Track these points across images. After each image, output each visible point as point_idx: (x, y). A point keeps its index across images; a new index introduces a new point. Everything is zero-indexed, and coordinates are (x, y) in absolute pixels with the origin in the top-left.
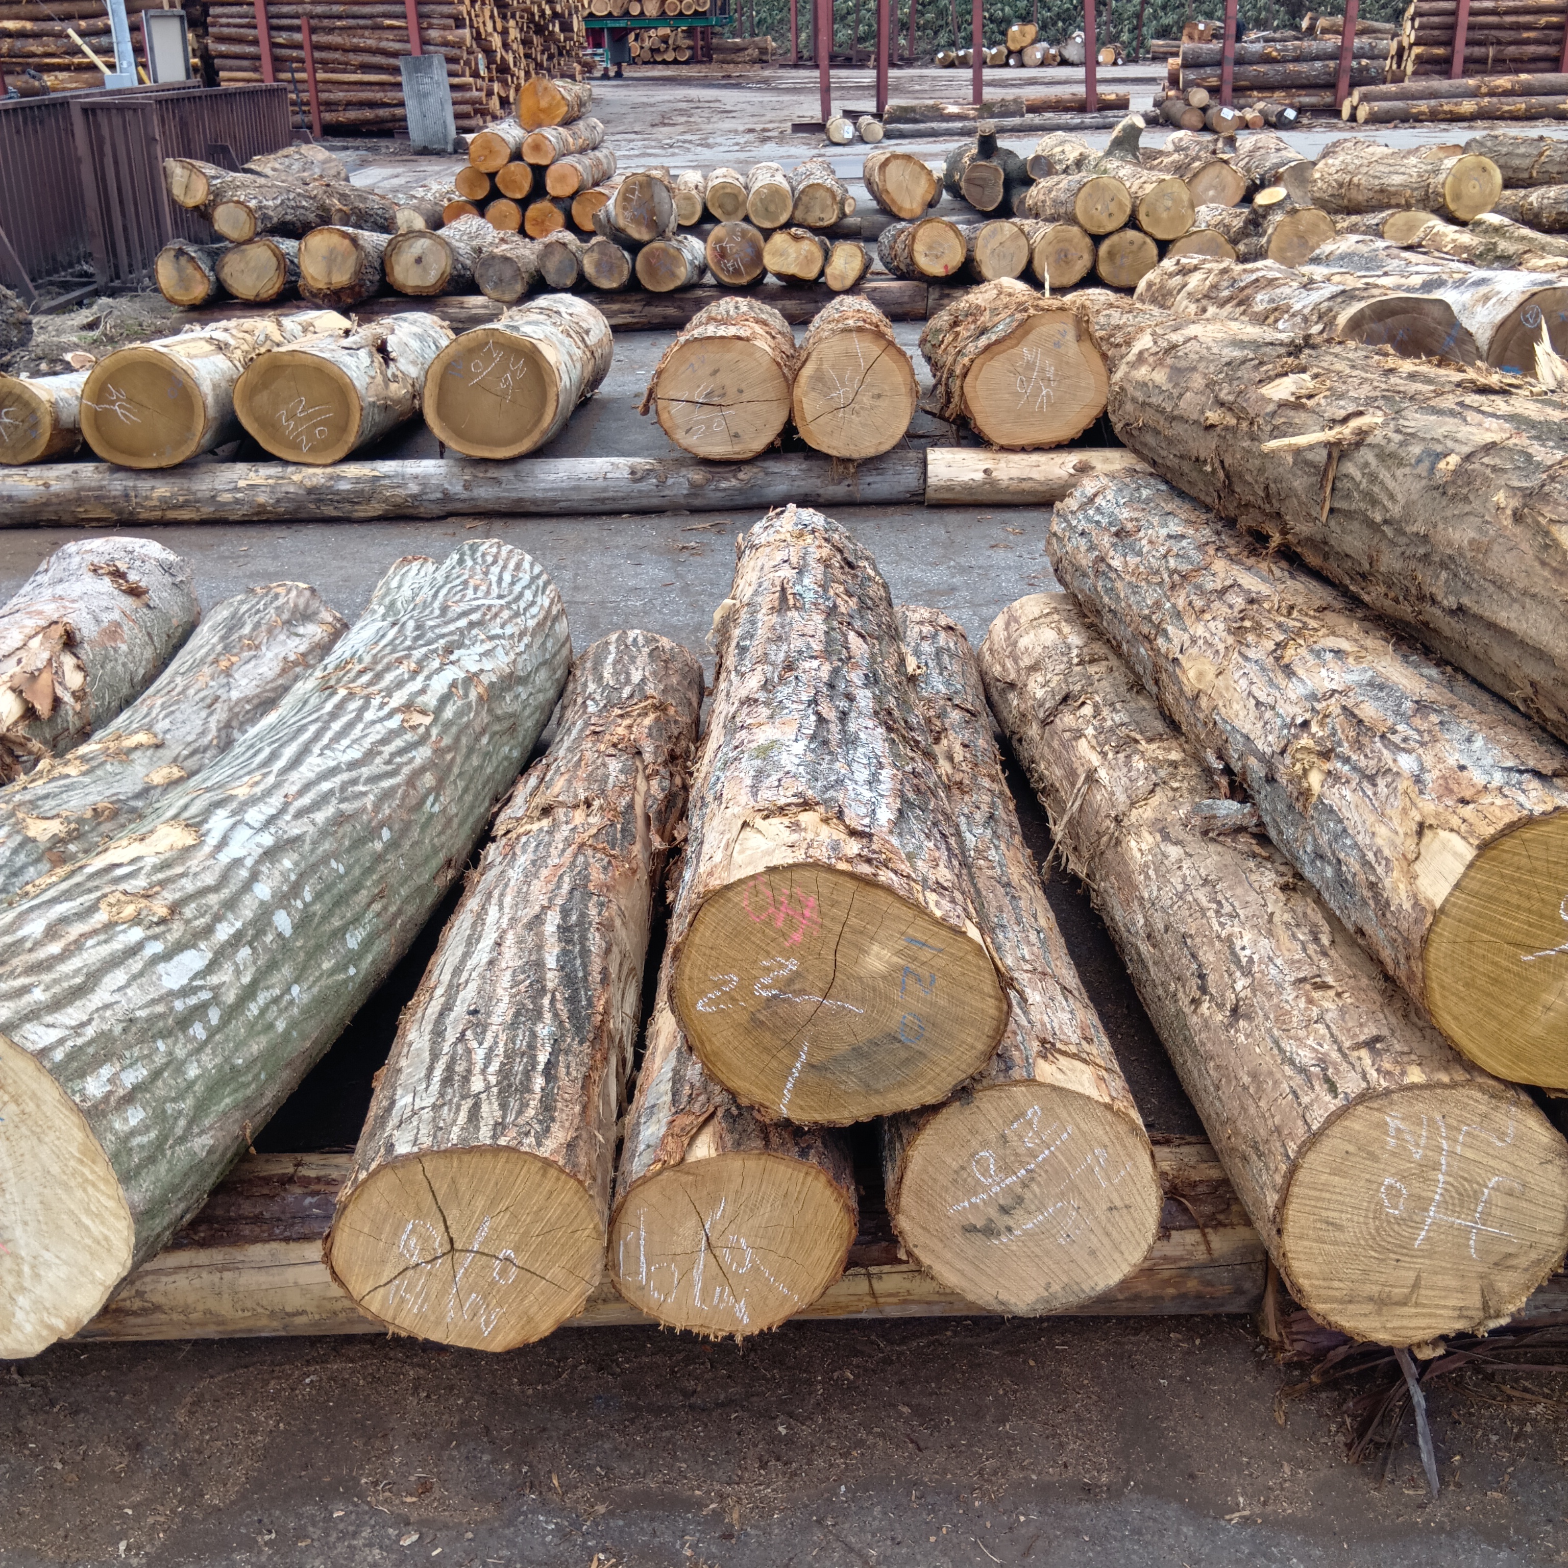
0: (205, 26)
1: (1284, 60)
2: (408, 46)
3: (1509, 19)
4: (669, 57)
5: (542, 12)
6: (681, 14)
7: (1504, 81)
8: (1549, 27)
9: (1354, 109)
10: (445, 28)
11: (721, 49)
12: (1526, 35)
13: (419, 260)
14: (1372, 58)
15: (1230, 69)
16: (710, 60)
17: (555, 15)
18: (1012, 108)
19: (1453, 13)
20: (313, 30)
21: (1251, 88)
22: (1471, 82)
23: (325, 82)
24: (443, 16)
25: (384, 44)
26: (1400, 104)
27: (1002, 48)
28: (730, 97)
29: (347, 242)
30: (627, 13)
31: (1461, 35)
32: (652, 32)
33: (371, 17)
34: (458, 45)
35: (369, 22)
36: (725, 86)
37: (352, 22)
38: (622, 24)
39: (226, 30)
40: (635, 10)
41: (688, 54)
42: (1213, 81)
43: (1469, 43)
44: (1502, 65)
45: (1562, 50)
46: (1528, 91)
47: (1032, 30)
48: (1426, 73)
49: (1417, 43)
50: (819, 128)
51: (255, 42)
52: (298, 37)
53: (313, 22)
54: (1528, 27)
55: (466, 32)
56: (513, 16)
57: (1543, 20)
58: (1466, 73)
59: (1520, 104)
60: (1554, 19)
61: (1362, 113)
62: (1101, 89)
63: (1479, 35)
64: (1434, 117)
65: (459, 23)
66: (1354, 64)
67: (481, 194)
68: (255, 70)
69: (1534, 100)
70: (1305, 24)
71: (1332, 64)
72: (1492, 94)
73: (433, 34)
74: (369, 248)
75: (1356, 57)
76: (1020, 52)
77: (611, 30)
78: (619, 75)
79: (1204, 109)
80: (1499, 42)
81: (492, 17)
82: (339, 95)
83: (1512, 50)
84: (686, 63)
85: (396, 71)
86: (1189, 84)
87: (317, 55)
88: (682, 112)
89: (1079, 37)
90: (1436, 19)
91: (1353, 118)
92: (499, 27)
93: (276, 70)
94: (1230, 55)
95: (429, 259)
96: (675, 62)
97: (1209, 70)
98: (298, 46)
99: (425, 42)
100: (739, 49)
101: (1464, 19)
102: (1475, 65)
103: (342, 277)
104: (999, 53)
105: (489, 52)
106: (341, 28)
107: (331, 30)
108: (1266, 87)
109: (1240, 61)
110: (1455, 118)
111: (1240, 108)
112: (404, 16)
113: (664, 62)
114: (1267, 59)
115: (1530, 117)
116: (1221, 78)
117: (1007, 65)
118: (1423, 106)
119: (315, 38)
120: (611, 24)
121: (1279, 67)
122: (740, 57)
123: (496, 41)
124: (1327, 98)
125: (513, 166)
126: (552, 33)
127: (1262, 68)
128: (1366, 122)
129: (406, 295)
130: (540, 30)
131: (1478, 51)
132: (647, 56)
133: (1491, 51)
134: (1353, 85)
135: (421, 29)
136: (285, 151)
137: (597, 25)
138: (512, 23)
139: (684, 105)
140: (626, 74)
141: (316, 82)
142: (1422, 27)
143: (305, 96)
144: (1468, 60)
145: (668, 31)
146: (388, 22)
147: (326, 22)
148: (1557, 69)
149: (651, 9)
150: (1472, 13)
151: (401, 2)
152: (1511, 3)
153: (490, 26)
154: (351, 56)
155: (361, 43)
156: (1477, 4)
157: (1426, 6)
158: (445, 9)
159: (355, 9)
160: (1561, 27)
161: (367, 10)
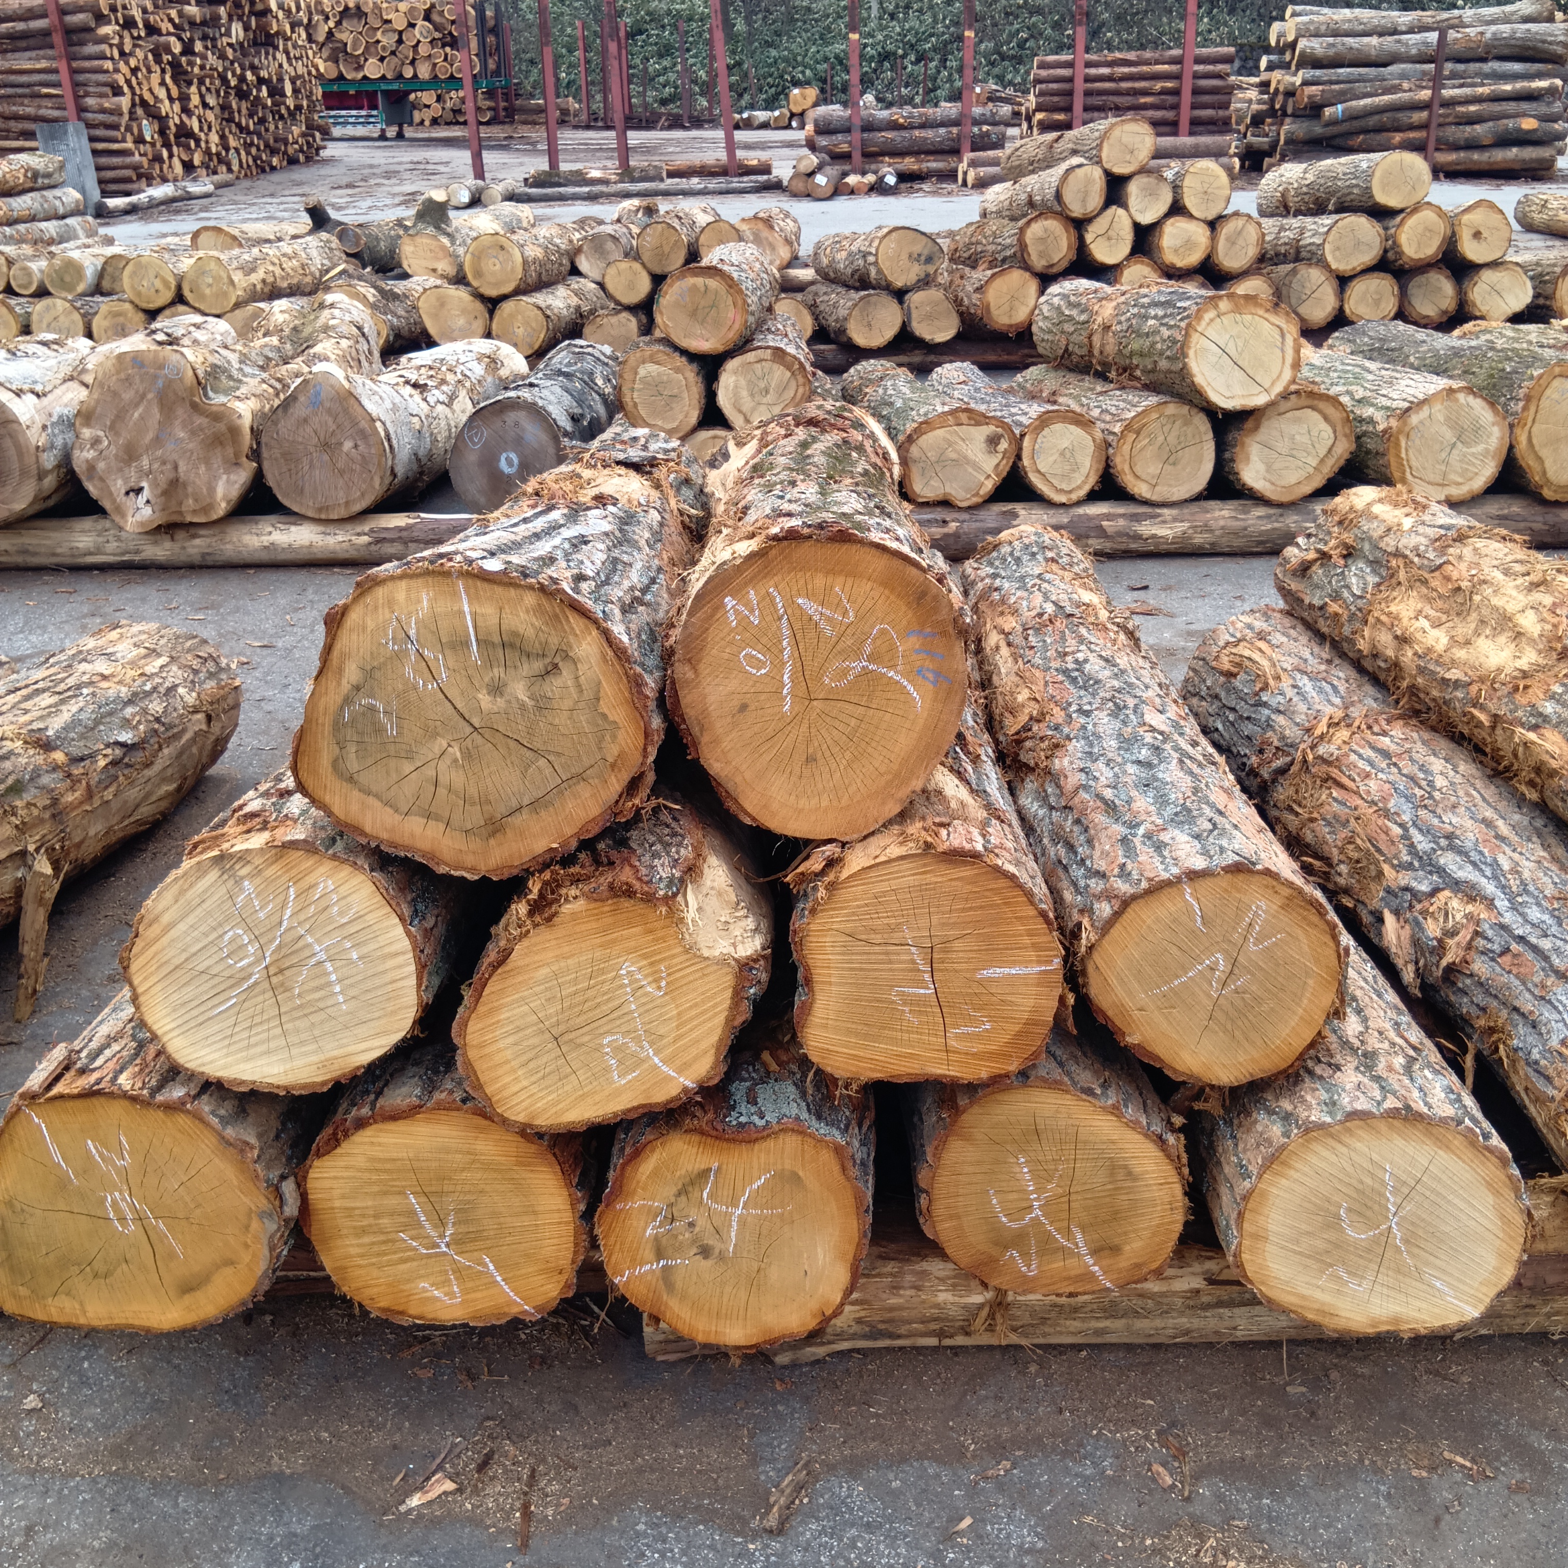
1: (911, 127)
2: (65, 113)
3: (1125, 85)
5: (242, 79)
6: (452, 77)
8: (1164, 92)
9: (966, 173)
10: (102, 95)
11: (523, 110)
12: (1143, 100)
14: (994, 124)
15: (857, 136)
16: (512, 122)
17: (261, 81)
18: (652, 173)
19: (1070, 80)
21: (883, 154)
24: (99, 84)
25: (43, 112)
27: (785, 110)
30: (400, 76)
31: (1078, 102)
33: (29, 85)
34: (116, 112)
35: (27, 91)
37: (10, 91)
38: (395, 87)
40: (408, 73)
41: (488, 116)
42: (845, 148)
43: (1085, 109)
45: (1178, 114)
47: (812, 93)
49: (1039, 109)
54: (1145, 93)
55: (126, 100)
56: (201, 83)
57: (1158, 86)
60: (1169, 85)
61: (971, 178)
62: (740, 154)
63: (1096, 101)
65: (117, 91)
66: (976, 130)
71: (955, 130)
73: (90, 101)
75: (978, 123)
76: (802, 114)
77: (387, 93)
78: (400, 136)
80: (1117, 108)
81: (163, 83)
84: (487, 123)
85: (32, 136)
86: (822, 150)
90: (1054, 86)
91: (965, 184)
92: (175, 93)
94: (857, 123)
97: (840, 137)
99: (82, 109)
100: (541, 111)
101: (1080, 86)
104: (782, 115)
105: (161, 120)
109: (869, 127)
112: (59, 84)
114: (894, 126)
116: (850, 143)
117: (789, 127)
120: (384, 87)
121: (905, 134)
122: (541, 118)
123: (170, 107)
124: (953, 163)
126: (257, 98)
127: (889, 135)
128: (973, 187)
130: (242, 95)
131: (1097, 116)
134: (969, 150)
135: (77, 97)
137: (370, 88)
138: (195, 90)
140: (407, 135)
142: (1041, 94)
146: (45, 90)
148: (1175, 134)
149: (424, 72)
150: (1088, 79)
151: (56, 71)
152: (1126, 70)
153: (162, 93)
154: (12, 124)
155: (21, 110)
156: (1093, 71)
157: (1044, 73)
158: (101, 78)
159: (13, 78)
160: (1176, 92)
161: (24, 79)
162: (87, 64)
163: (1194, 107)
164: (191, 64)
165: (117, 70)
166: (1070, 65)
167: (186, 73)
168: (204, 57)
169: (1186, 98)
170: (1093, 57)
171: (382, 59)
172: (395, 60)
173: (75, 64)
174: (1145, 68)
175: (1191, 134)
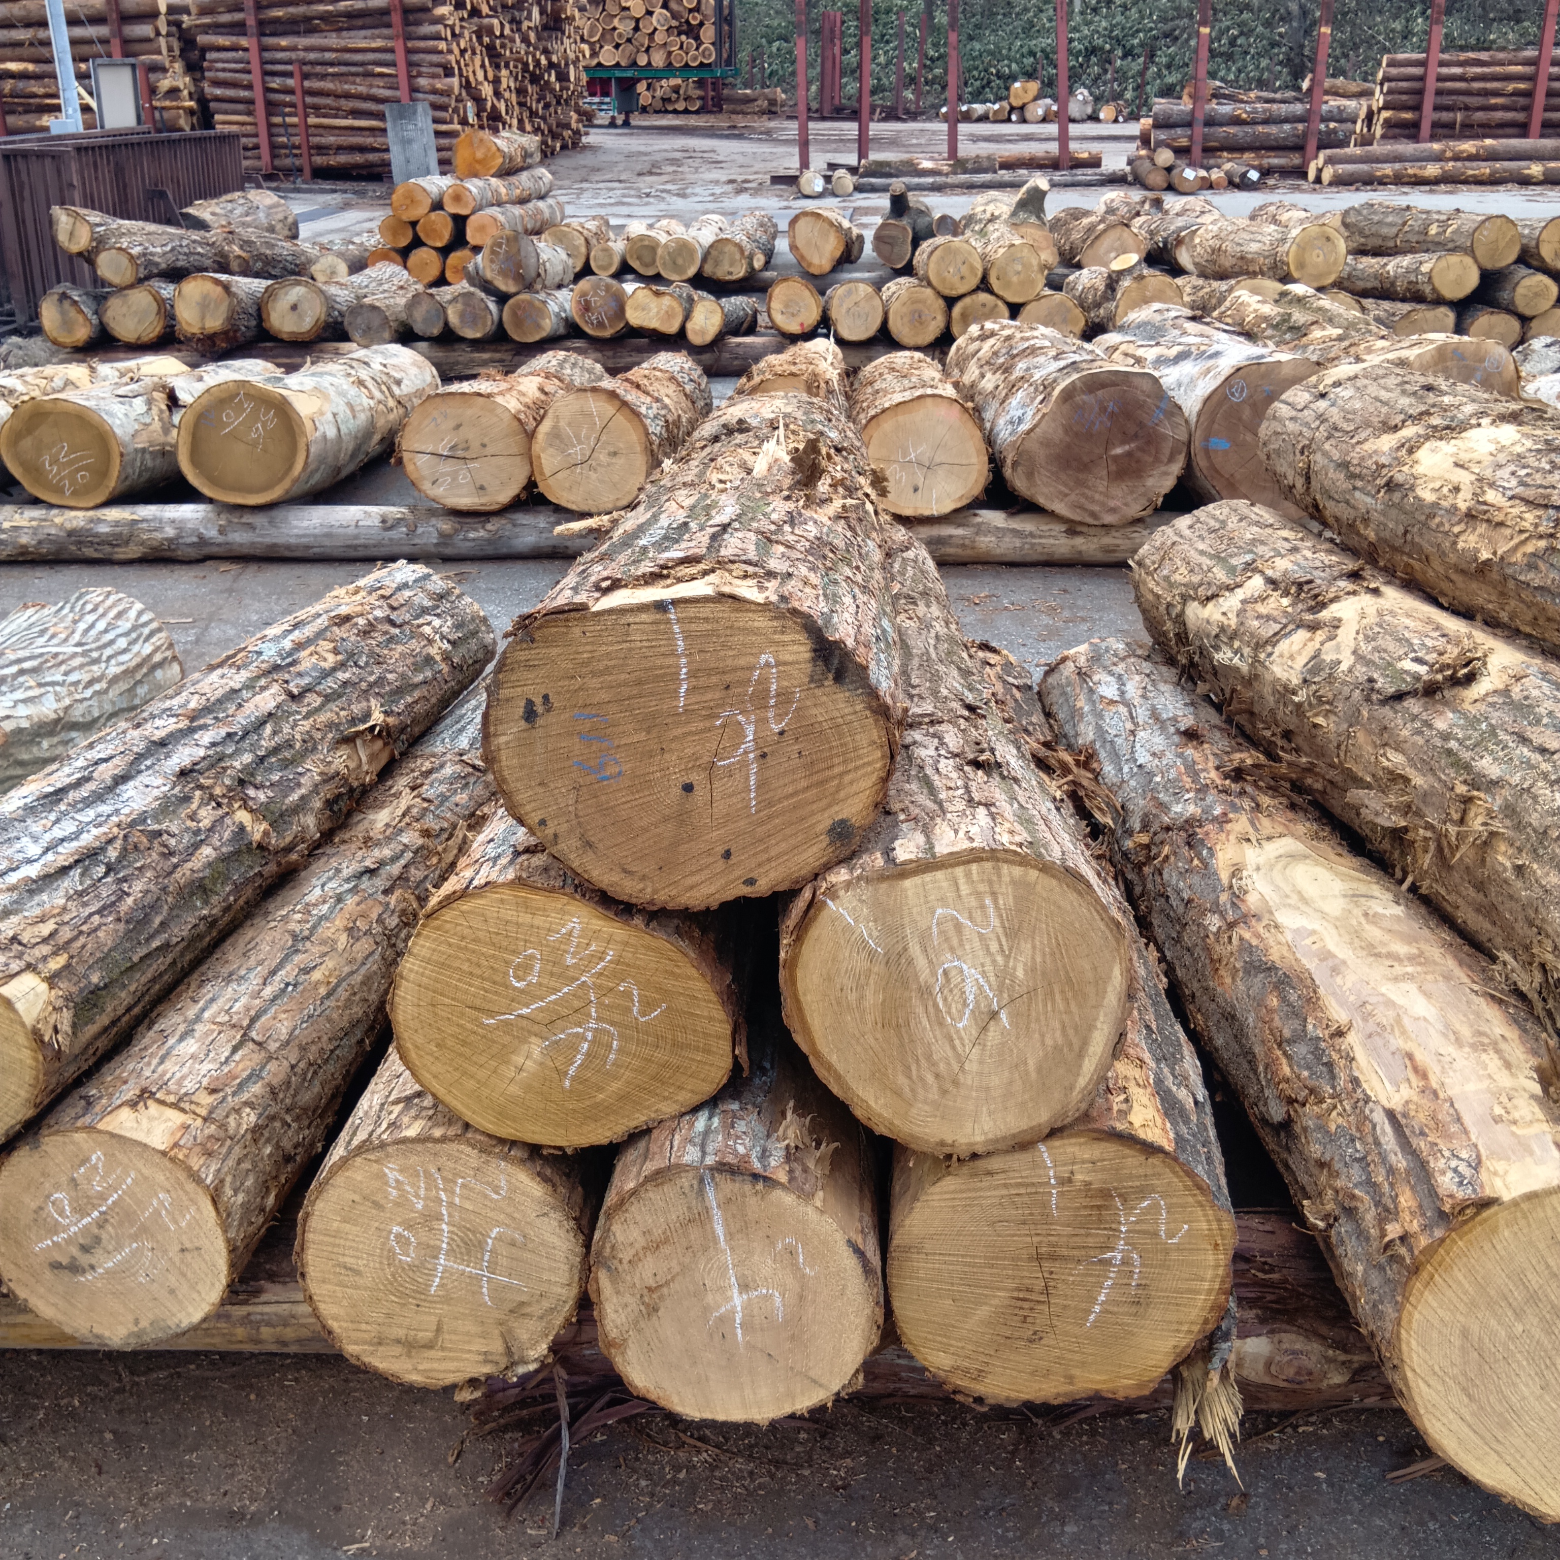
0: (202, 70)
1: (1254, 123)
2: (397, 93)
3: (1476, 85)
4: (680, 106)
5: (537, 63)
6: (687, 65)
7: (1468, 146)
8: (1516, 93)
9: (1320, 171)
10: (434, 76)
11: (730, 100)
12: (1493, 101)
13: (294, 307)
14: (1341, 121)
15: (1199, 130)
16: (721, 111)
17: (551, 65)
18: (985, 164)
19: (1422, 78)
20: (306, 76)
21: (1221, 149)
22: (1436, 146)
23: (317, 126)
24: (432, 65)
25: (374, 91)
26: (1364, 167)
27: (1005, 104)
28: (725, 148)
29: (219, 289)
30: (634, 64)
31: (1429, 101)
32: (664, 82)
33: (362, 64)
34: (447, 93)
35: (360, 69)
36: (727, 137)
38: (629, 74)
39: (221, 75)
40: (642, 61)
41: (698, 104)
42: (1184, 142)
43: (1437, 108)
44: (1469, 130)
45: (1530, 116)
46: (1492, 156)
47: (1034, 86)
48: (1395, 137)
49: (1386, 107)
50: (791, 180)
51: (249, 87)
52: (290, 82)
53: (306, 68)
54: (1496, 93)
55: (455, 81)
56: (507, 66)
57: (1511, 87)
58: (1433, 138)
59: (1484, 169)
60: (1522, 86)
61: (1327, 176)
62: (1073, 146)
63: (1447, 100)
64: (1399, 180)
65: (449, 72)
66: (1322, 127)
67: (404, 242)
68: (249, 113)
69: (1498, 165)
70: (1305, 85)
71: (1300, 126)
72: (1456, 158)
73: (423, 82)
74: (242, 295)
75: (1324, 120)
76: (1022, 108)
77: (619, 80)
78: (626, 124)
79: (1169, 169)
80: (1467, 108)
81: (483, 66)
82: (331, 140)
83: (1479, 116)
84: (697, 112)
85: (381, 116)
86: (1160, 144)
87: (309, 100)
88: (674, 162)
89: (1082, 94)
90: (1404, 84)
91: (1318, 180)
92: (490, 76)
93: (269, 114)
94: (1200, 117)
95: (304, 306)
96: (686, 111)
97: (1179, 131)
98: (291, 92)
99: (414, 89)
100: (749, 100)
101: (1431, 85)
102: (1443, 130)
103: (215, 323)
104: (1001, 109)
105: (479, 101)
106: (333, 75)
107: (323, 77)
108: (1236, 148)
109: (1211, 122)
110: (1419, 182)
111: (1208, 169)
112: (393, 64)
113: (675, 112)
114: (1237, 121)
115: (1494, 181)
116: (1191, 138)
117: (1009, 120)
118: (1388, 169)
119: (307, 84)
120: (618, 74)
121: (1248, 129)
122: (748, 108)
123: (487, 90)
124: (1295, 159)
125: (433, 215)
126: (547, 83)
127: (1232, 130)
128: (1331, 184)
129: (282, 341)
130: (535, 79)
131: (1446, 116)
132: (658, 105)
133: (1459, 116)
134: (1320, 147)
135: (411, 77)
136: (229, 197)
137: (604, 75)
138: (504, 72)
139: (678, 155)
140: (633, 122)
141: (308, 126)
142: (1390, 92)
143: (296, 140)
144: (1435, 125)
145: (679, 81)
146: (379, 70)
147: (318, 69)
148: (1525, 135)
149: (658, 60)
150: (1441, 79)
151: (391, 50)
152: (1479, 70)
153: (480, 75)
154: (343, 102)
155: (353, 89)
156: (1445, 70)
157: (1394, 71)
158: (435, 58)
159: (347, 56)
160: (1529, 94)
161: (358, 57)
162: (422, 44)
163: (1546, 110)
164: (503, 46)
165: (450, 51)
166: (1423, 63)
167: (499, 55)
168: (513, 41)
169: (1540, 99)
170: (1446, 57)
171: (617, 46)
172: (630, 47)
173: (410, 44)
174: (1498, 69)
175: (1542, 136)
